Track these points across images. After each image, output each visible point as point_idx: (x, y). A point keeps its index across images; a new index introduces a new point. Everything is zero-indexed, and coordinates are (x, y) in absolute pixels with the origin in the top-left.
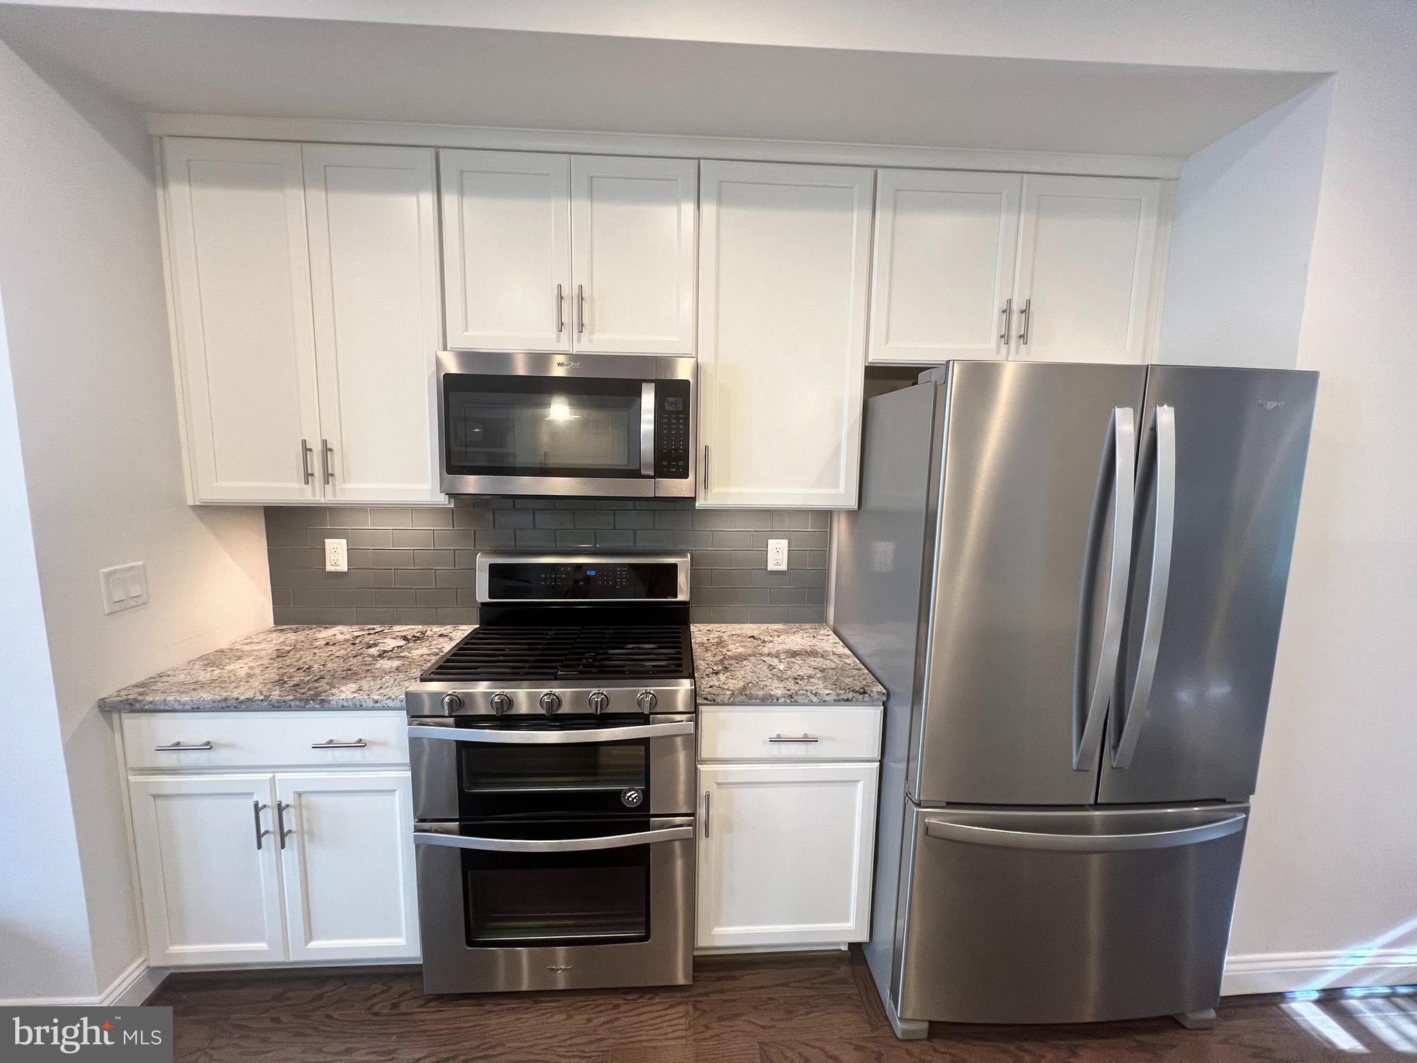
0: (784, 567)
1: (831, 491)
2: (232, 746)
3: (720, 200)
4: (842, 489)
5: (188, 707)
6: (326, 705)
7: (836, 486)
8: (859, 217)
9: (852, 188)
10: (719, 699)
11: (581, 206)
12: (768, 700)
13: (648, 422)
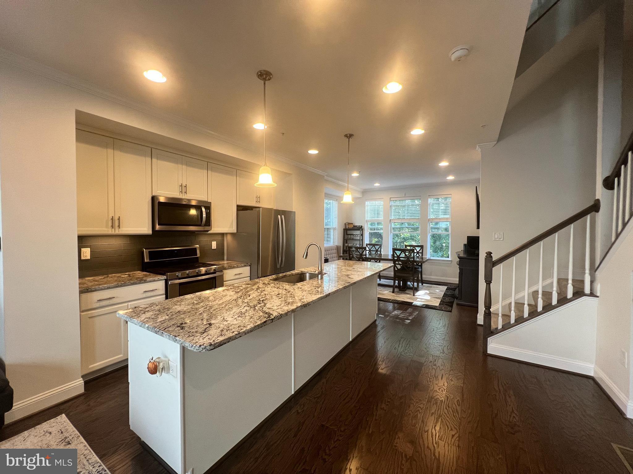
0: (215, 248)
1: (232, 229)
2: (117, 297)
3: (212, 170)
4: (234, 229)
5: (106, 288)
6: (146, 281)
7: (233, 228)
8: (235, 177)
9: (233, 172)
10: (226, 268)
11: (184, 167)
12: (234, 267)
13: (204, 215)
